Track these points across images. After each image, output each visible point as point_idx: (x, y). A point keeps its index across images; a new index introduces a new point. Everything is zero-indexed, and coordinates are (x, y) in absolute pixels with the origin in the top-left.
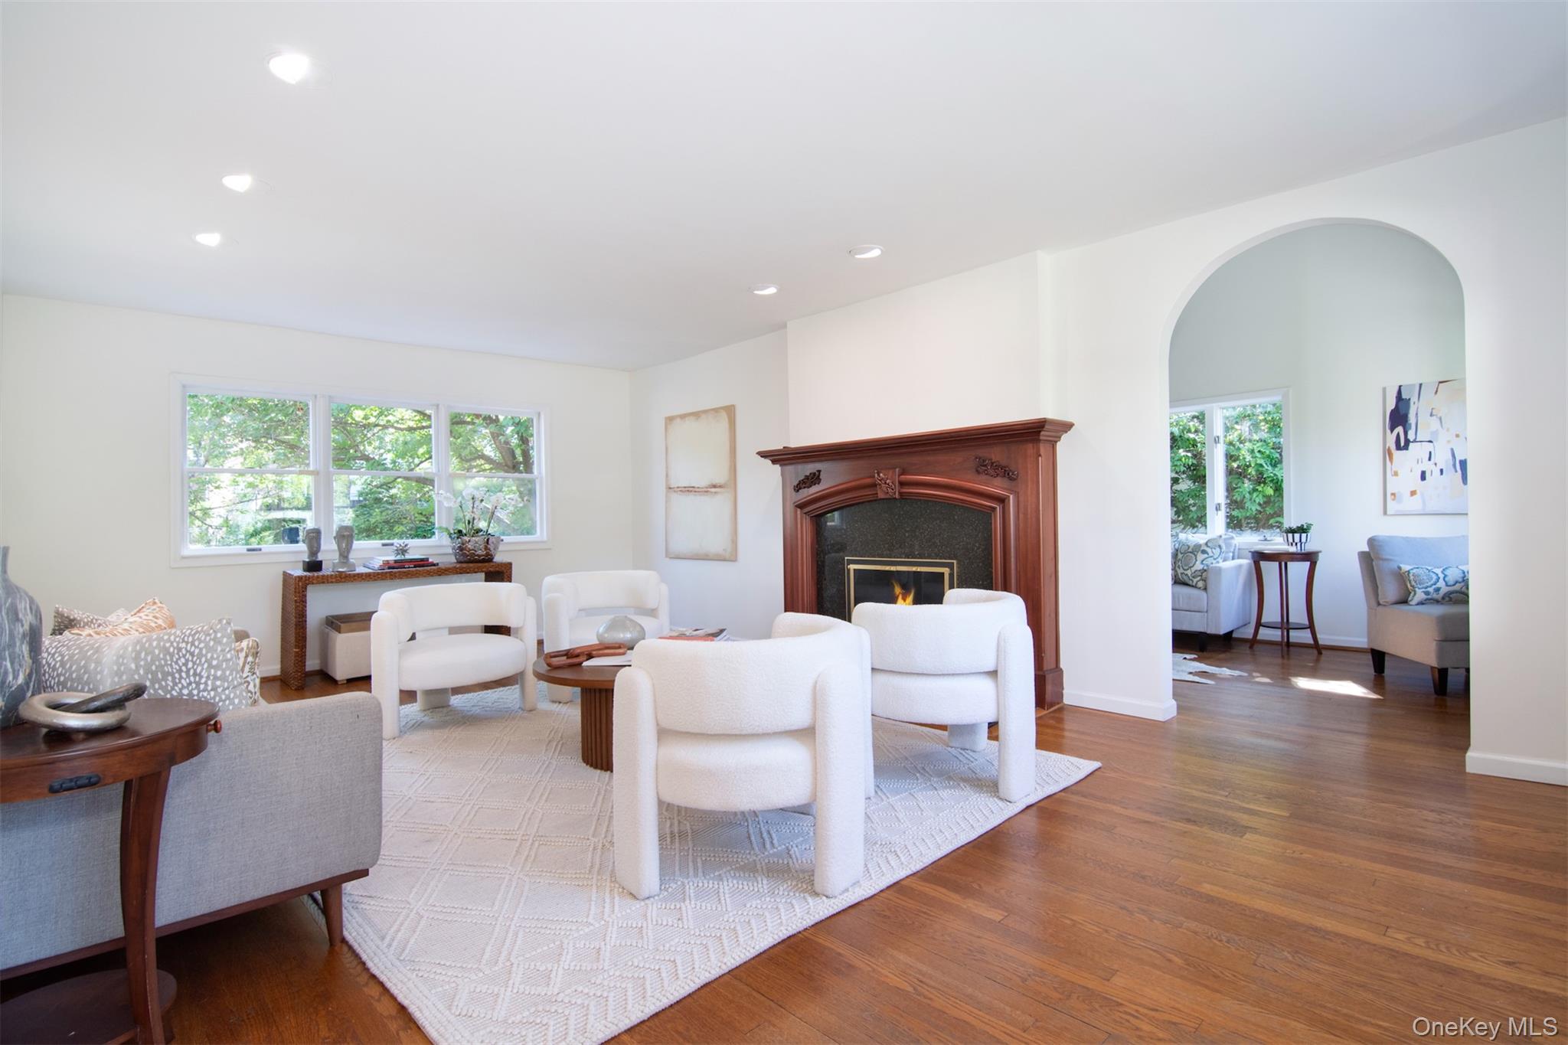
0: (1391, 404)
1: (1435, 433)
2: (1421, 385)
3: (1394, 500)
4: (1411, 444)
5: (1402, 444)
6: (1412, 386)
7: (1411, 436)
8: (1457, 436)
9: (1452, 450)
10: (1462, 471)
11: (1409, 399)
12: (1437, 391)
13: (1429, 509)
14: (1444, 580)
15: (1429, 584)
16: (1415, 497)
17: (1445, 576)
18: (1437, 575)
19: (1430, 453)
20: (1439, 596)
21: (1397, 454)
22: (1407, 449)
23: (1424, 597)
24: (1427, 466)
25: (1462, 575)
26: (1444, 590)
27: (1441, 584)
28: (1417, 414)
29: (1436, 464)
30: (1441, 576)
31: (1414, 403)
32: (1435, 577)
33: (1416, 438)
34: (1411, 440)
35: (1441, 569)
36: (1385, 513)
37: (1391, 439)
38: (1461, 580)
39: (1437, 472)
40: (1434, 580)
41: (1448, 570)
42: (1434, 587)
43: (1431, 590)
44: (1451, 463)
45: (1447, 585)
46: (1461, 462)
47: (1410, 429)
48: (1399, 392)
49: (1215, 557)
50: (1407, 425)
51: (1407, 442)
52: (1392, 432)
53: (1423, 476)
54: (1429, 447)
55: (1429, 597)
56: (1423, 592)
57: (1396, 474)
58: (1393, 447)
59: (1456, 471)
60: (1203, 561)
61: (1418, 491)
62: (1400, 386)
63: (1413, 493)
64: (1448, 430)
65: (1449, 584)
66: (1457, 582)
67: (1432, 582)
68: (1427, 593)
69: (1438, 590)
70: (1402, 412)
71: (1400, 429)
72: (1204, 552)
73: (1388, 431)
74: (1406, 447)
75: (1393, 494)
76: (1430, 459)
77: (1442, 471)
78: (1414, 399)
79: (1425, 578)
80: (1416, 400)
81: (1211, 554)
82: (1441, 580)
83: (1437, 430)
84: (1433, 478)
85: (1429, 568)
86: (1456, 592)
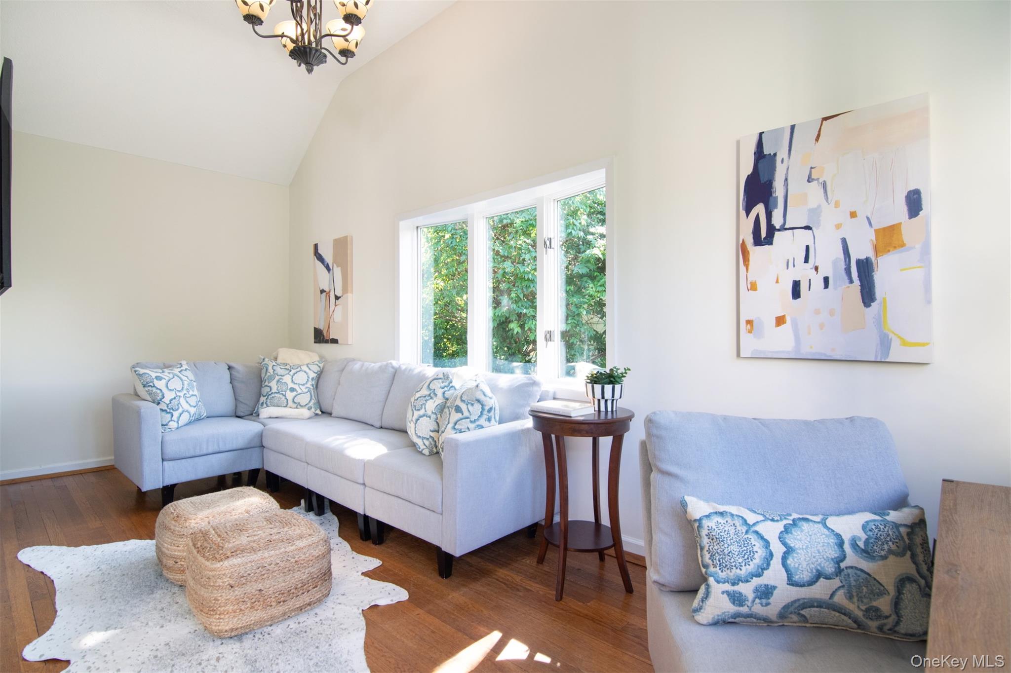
0: (747, 168)
1: (815, 212)
2: (793, 128)
3: (750, 332)
4: (777, 234)
5: (764, 234)
6: (778, 132)
7: (777, 221)
8: (853, 215)
9: (844, 241)
10: (861, 280)
11: (775, 155)
12: (819, 136)
13: (806, 351)
14: (784, 564)
15: (744, 572)
16: (783, 327)
17: (789, 551)
18: (767, 544)
19: (807, 247)
20: (772, 609)
21: (757, 253)
22: (771, 243)
23: (729, 608)
24: (803, 272)
25: (834, 553)
26: (784, 594)
27: (775, 575)
28: (786, 180)
29: (816, 269)
30: (778, 549)
31: (782, 161)
32: (760, 553)
33: (785, 223)
34: (778, 227)
35: (780, 526)
36: (738, 355)
37: (748, 224)
38: (830, 568)
39: (818, 283)
40: (758, 560)
41: (796, 532)
42: (756, 581)
43: (747, 589)
44: (842, 265)
45: (791, 582)
46: (859, 262)
47: (776, 206)
48: (760, 144)
49: (473, 418)
50: (771, 199)
51: (771, 230)
52: (748, 214)
53: (796, 292)
54: (804, 237)
55: (744, 610)
56: (728, 593)
57: (753, 287)
58: (749, 240)
59: (851, 281)
60: (455, 424)
61: (788, 319)
62: (761, 134)
63: (780, 321)
64: (837, 205)
65: (796, 578)
66: (819, 575)
67: (751, 567)
68: (737, 599)
69: (765, 593)
70: (763, 179)
71: (760, 209)
72: (458, 410)
73: (743, 213)
74: (769, 240)
75: (749, 322)
76: (806, 260)
77: (826, 280)
78: (782, 154)
79: (735, 548)
80: (786, 156)
81: (466, 414)
82: (776, 562)
83: (819, 206)
84: (813, 294)
85: (751, 518)
86: (819, 604)
